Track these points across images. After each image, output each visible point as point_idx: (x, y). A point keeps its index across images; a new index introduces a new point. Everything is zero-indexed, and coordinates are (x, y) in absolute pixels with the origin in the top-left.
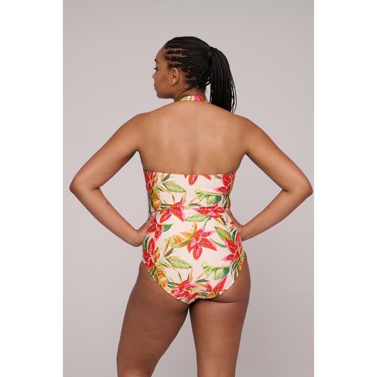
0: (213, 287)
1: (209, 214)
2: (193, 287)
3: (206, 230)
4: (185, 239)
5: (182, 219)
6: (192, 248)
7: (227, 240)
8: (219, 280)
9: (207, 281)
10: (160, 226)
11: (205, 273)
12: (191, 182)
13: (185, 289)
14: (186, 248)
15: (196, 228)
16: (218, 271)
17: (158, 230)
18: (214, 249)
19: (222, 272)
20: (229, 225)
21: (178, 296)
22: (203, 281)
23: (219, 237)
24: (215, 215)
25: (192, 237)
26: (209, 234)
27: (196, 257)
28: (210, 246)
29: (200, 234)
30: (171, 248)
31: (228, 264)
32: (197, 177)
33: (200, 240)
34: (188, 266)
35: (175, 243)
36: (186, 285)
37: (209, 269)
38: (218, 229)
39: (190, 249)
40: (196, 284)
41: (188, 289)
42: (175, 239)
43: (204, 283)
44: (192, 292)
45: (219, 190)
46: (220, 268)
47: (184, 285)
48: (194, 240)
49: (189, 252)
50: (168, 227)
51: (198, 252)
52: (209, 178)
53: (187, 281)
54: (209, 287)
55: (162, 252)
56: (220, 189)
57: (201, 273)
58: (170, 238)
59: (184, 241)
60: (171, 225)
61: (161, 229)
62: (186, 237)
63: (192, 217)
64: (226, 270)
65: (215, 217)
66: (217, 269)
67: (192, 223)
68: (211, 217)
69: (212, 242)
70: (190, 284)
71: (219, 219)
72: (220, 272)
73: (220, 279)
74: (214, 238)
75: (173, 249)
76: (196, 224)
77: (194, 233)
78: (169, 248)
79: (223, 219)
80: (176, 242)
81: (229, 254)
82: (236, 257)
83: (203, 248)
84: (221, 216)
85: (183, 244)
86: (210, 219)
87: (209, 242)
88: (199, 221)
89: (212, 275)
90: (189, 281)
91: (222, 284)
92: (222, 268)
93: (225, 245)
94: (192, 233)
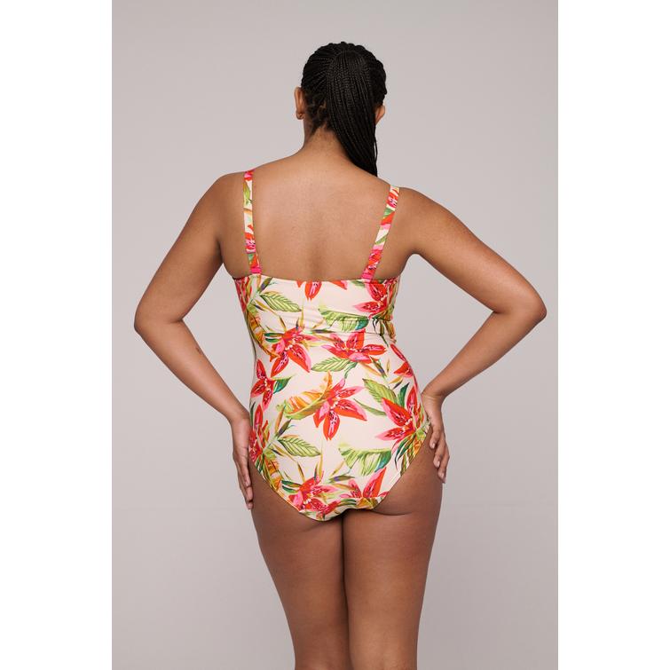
0: (362, 489)
1: (352, 357)
2: (326, 491)
3: (348, 386)
4: (310, 402)
5: (306, 368)
6: (322, 418)
7: (387, 402)
8: (370, 476)
9: (349, 477)
10: (271, 383)
11: (345, 464)
12: (310, 295)
13: (312, 496)
14: (311, 418)
15: (330, 382)
16: (369, 459)
17: (268, 389)
18: (362, 417)
19: (375, 461)
20: (391, 377)
21: (302, 508)
22: (343, 477)
23: (372, 397)
24: (365, 358)
25: (322, 399)
26: (352, 391)
27: (329, 434)
28: (354, 412)
29: (337, 392)
30: (287, 420)
31: (389, 445)
32: (320, 285)
33: (337, 403)
34: (314, 453)
35: (294, 412)
36: (313, 487)
37: (352, 455)
38: (370, 383)
39: (317, 421)
40: (330, 485)
41: (317, 494)
42: (293, 404)
43: (346, 482)
44: (327, 500)
45: (364, 307)
46: (373, 453)
47: (310, 487)
48: (326, 404)
49: (317, 427)
50: (283, 384)
51: (332, 426)
52: (343, 286)
53: (314, 480)
54: (354, 487)
55: (272, 429)
56: (366, 307)
57: (339, 463)
58: (285, 402)
59: (308, 407)
60: (288, 380)
61: (272, 388)
62: (312, 399)
63: (324, 363)
64: (385, 457)
65: (363, 362)
66: (366, 455)
67: (324, 374)
68: (356, 361)
69: (358, 406)
70: (319, 485)
71: (372, 365)
72: (373, 460)
73: (372, 474)
74: (362, 398)
75: (289, 422)
76: (330, 376)
77: (326, 392)
78: (284, 420)
79: (379, 366)
80: (296, 409)
81: (392, 428)
82: (407, 433)
83: (341, 418)
84: (375, 361)
85: (307, 413)
86: (354, 366)
87: (353, 407)
88: (335, 370)
89: (359, 465)
90: (318, 479)
91: (377, 482)
92: (378, 453)
93: (383, 410)
94: (323, 391)
